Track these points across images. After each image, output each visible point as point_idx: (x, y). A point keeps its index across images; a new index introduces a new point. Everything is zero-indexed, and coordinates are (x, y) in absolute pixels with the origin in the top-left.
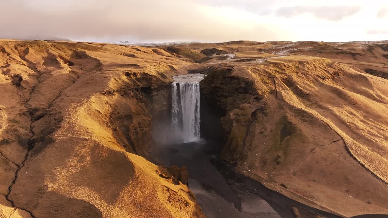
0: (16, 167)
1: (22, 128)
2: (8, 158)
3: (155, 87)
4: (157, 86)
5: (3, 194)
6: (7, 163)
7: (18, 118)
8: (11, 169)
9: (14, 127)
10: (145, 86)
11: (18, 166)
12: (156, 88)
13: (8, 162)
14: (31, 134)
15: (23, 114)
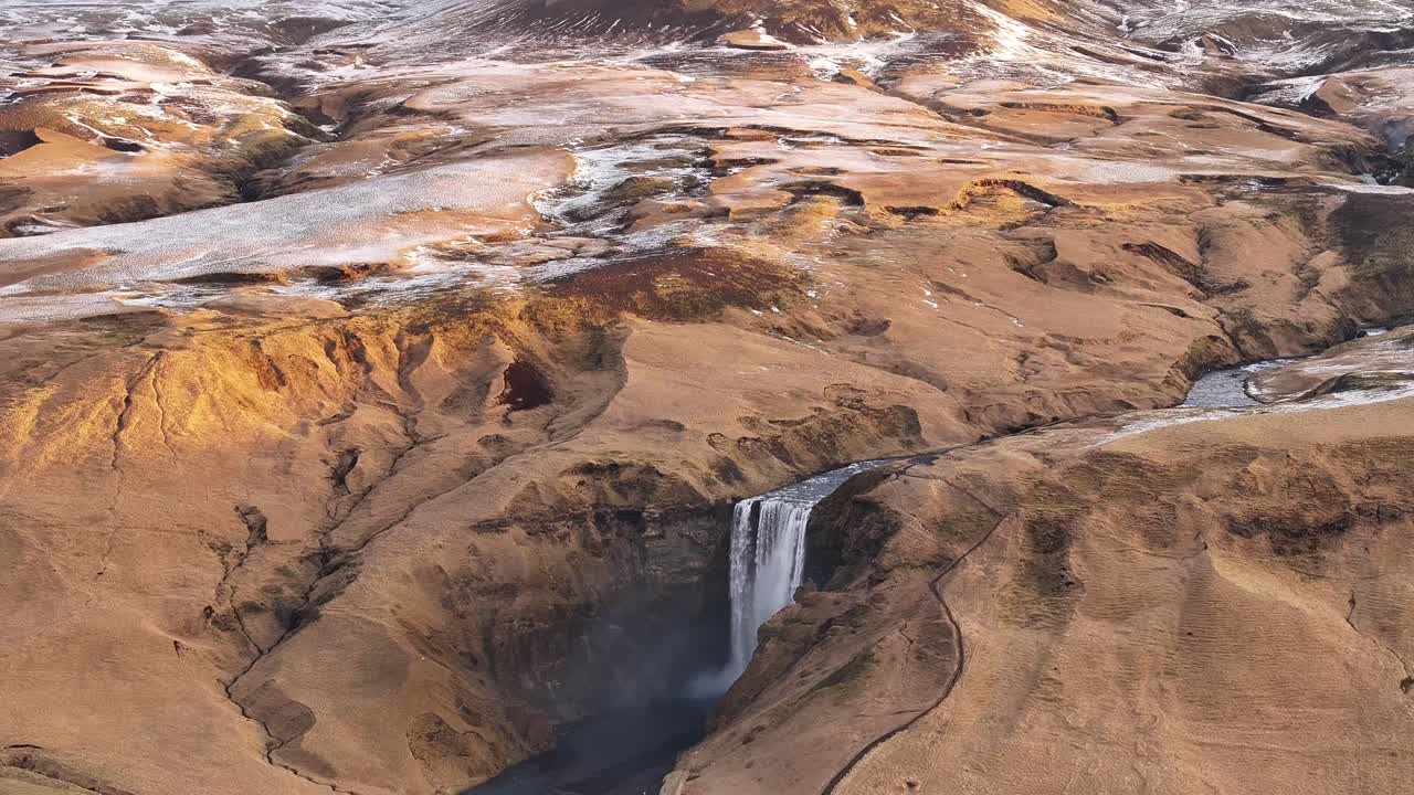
0: (256, 652)
1: (292, 587)
2: (251, 636)
3: (654, 513)
4: (661, 511)
5: (224, 683)
6: (247, 644)
7: (294, 567)
8: (249, 654)
9: (278, 584)
10: (631, 509)
11: (261, 652)
12: (657, 515)
13: (247, 642)
14: (302, 601)
15: (307, 558)
